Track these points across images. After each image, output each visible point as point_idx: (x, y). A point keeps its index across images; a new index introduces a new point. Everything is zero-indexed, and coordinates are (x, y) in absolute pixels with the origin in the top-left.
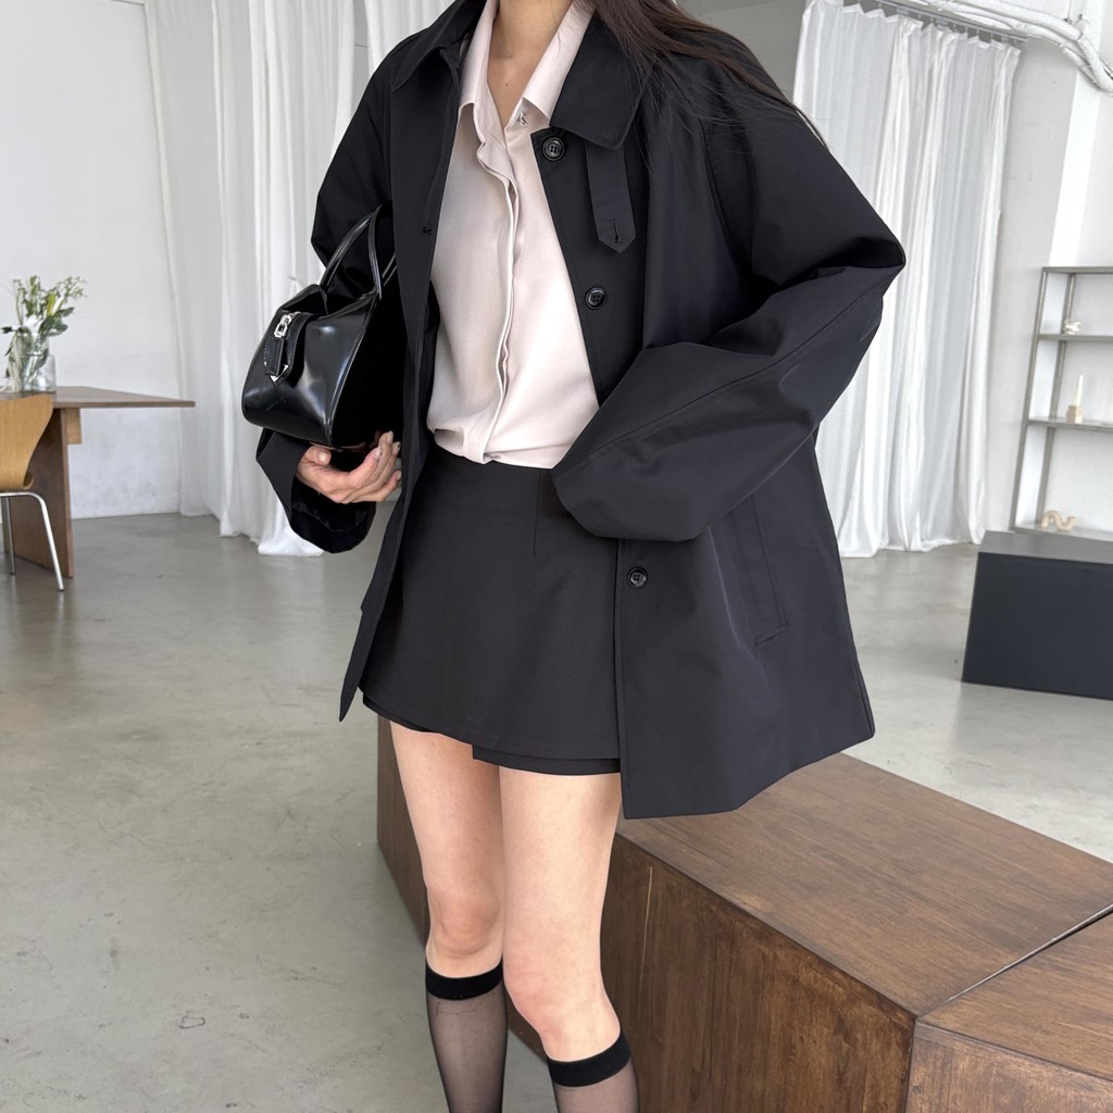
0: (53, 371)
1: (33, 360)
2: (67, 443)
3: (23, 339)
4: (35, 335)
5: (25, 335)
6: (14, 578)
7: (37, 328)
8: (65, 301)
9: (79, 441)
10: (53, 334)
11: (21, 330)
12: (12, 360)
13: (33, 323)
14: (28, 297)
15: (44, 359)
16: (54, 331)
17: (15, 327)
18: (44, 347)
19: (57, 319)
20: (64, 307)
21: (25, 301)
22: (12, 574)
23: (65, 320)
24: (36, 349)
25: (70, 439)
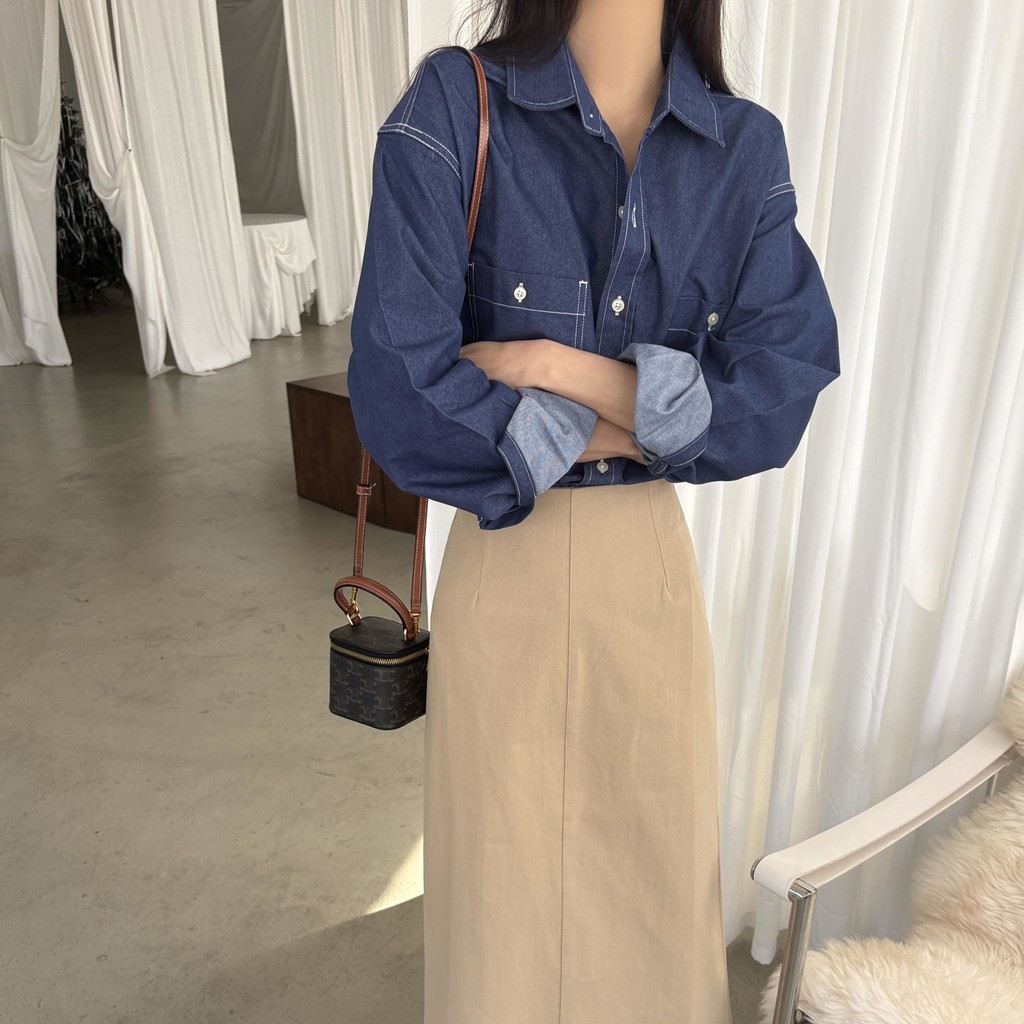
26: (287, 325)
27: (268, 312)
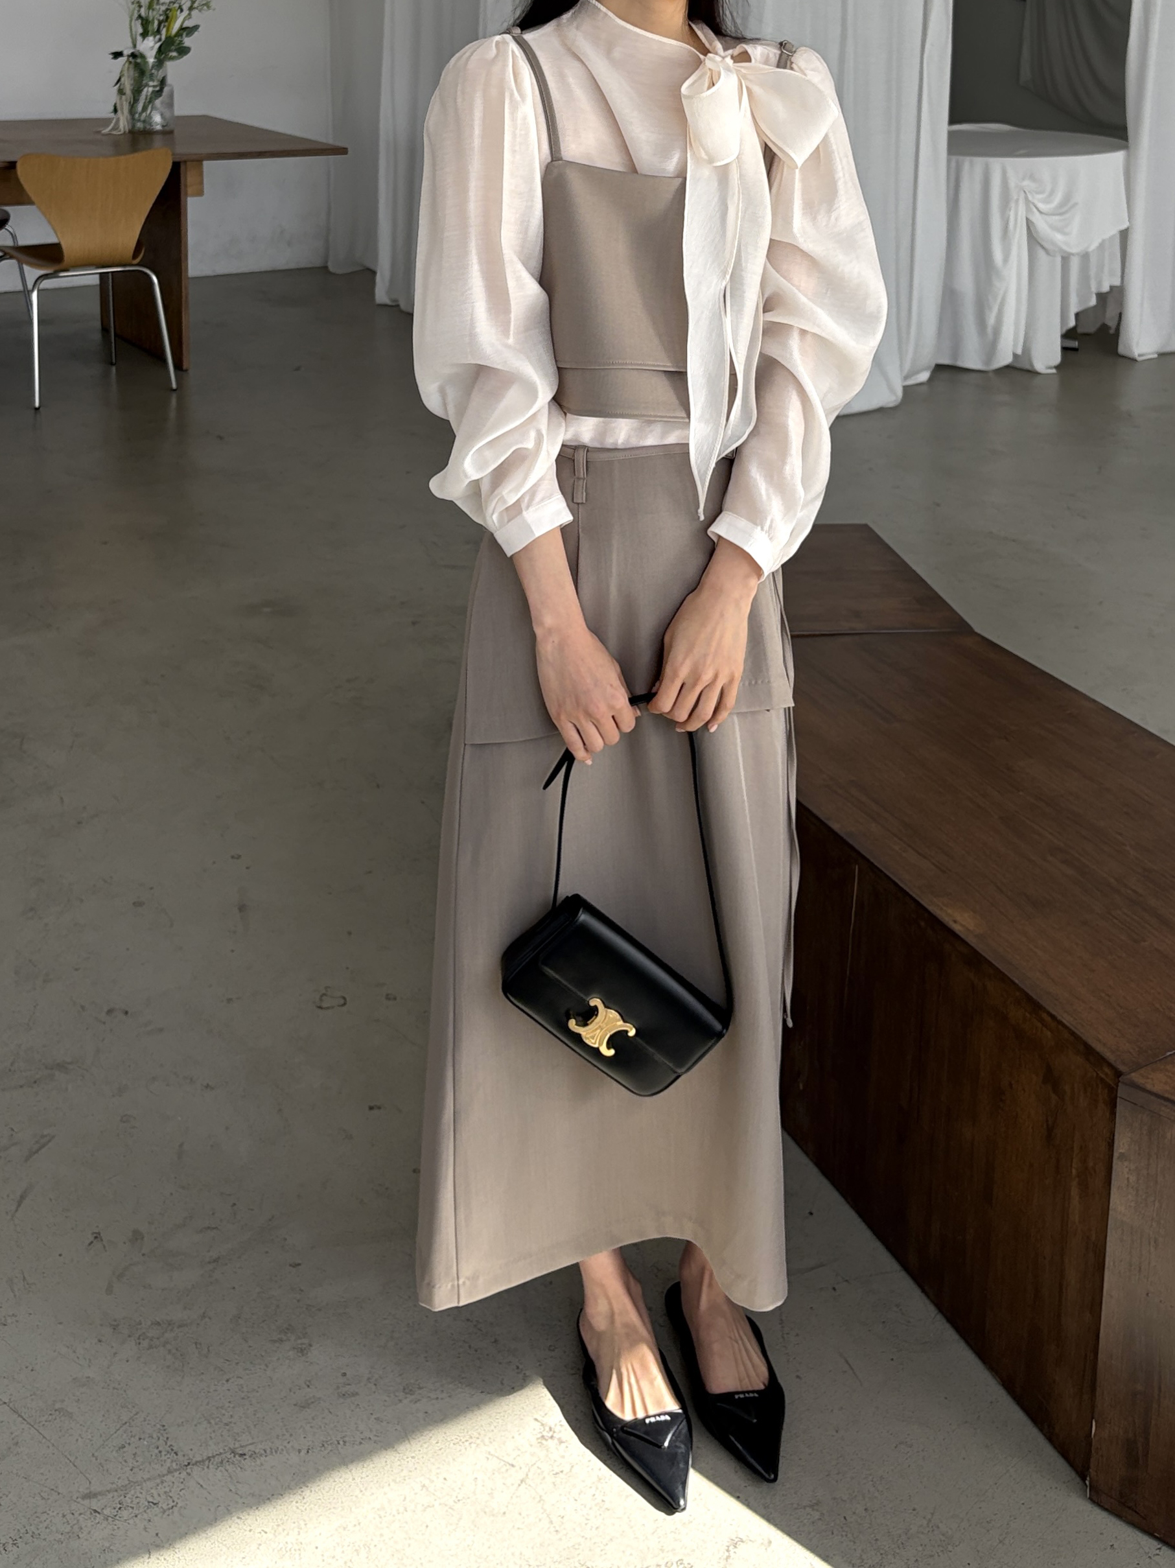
0: (170, 105)
1: (147, 91)
2: (186, 195)
3: (137, 65)
4: (151, 60)
5: (139, 60)
6: (114, 369)
7: (154, 52)
8: (189, 16)
9: (200, 193)
10: (172, 58)
11: (133, 55)
12: (121, 92)
13: (149, 47)
14: (143, 12)
15: (161, 90)
16: (174, 54)
17: (127, 52)
18: (160, 74)
19: (178, 39)
20: (188, 24)
21: (140, 17)
22: (112, 364)
23: (187, 41)
24: (151, 77)
25: (190, 190)
26: (1027, 349)
27: (991, 320)
